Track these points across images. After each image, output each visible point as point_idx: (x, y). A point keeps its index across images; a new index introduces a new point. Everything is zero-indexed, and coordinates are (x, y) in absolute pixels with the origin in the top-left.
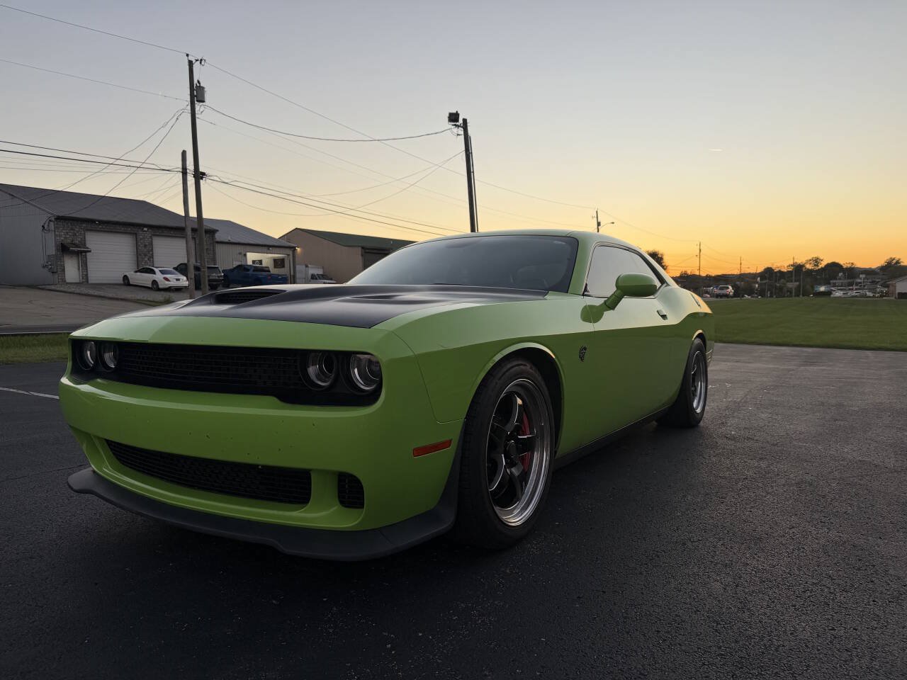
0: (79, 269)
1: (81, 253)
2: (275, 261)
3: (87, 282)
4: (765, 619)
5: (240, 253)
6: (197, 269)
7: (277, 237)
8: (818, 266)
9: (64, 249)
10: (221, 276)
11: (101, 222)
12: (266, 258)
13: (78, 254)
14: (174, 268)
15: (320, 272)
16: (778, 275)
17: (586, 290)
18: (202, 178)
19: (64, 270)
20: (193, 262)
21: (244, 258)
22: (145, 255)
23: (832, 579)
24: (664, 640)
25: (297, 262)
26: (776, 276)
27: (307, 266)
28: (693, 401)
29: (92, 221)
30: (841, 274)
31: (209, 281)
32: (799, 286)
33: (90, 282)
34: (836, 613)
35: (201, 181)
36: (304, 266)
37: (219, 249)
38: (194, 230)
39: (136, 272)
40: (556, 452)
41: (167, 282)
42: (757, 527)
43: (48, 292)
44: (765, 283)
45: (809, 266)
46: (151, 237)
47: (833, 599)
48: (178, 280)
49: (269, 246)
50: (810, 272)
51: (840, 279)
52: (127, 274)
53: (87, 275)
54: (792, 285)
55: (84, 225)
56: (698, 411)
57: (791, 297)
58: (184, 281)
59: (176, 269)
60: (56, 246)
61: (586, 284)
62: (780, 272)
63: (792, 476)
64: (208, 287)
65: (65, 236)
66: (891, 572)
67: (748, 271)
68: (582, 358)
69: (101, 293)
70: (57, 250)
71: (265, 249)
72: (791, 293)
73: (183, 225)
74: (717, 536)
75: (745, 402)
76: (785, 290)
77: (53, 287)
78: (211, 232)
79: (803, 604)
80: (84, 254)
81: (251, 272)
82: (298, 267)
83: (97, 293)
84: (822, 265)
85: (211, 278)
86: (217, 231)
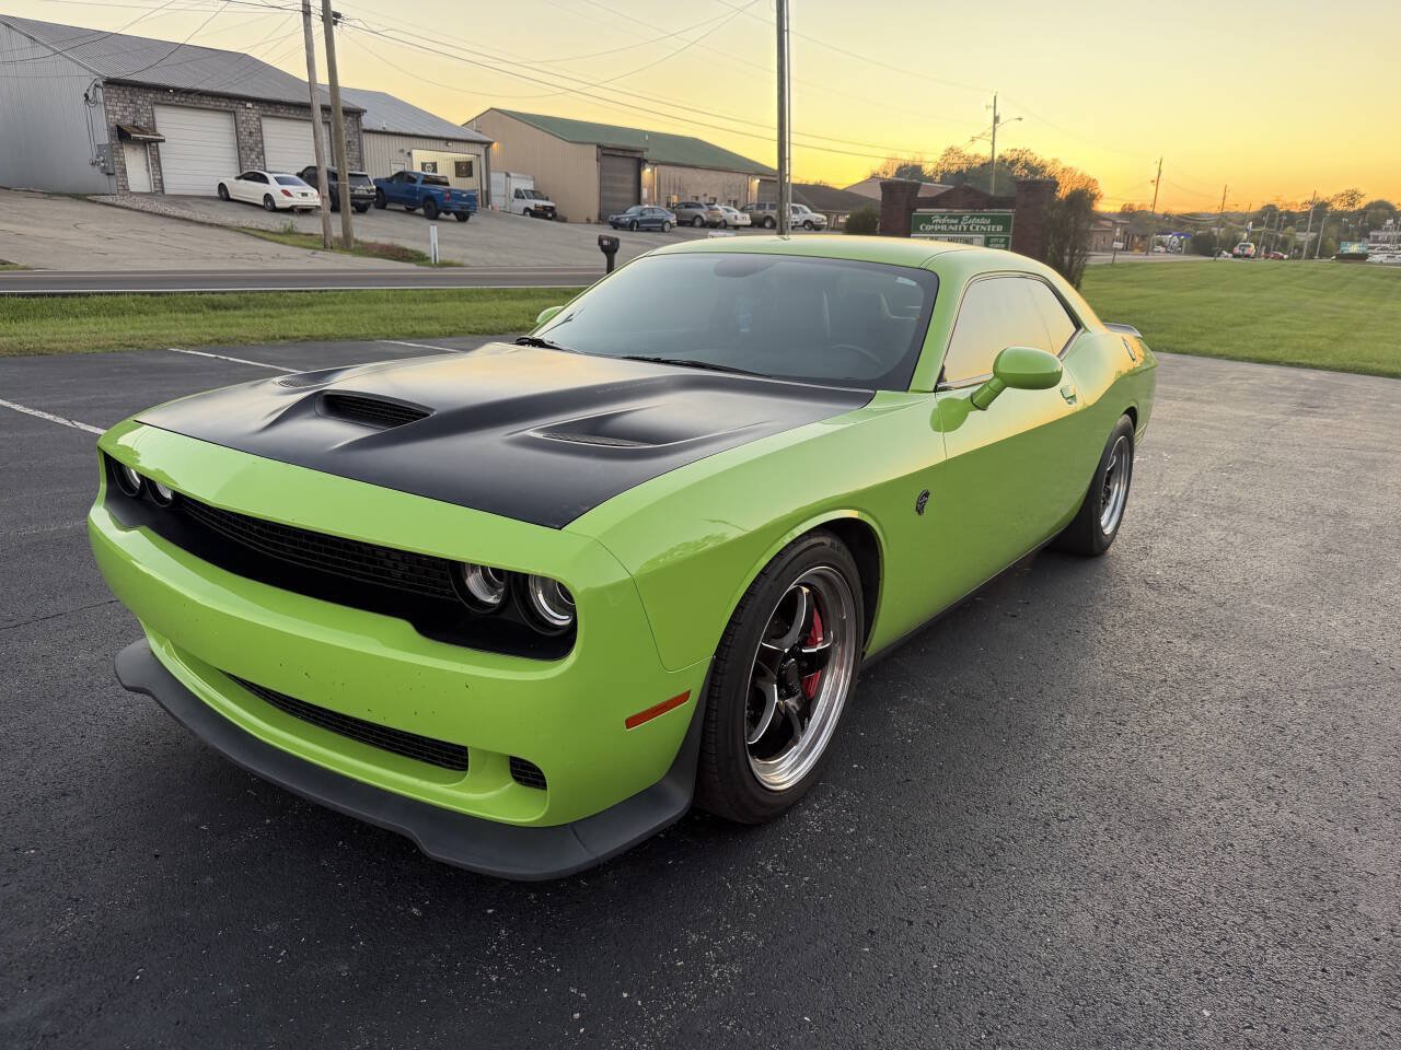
0: (148, 170)
1: (149, 142)
2: (458, 165)
3: (163, 191)
4: (1150, 999)
5: (402, 151)
6: (333, 176)
7: (459, 125)
8: (1353, 205)
9: (122, 135)
10: (372, 191)
11: (177, 91)
12: (444, 162)
13: (145, 143)
14: (298, 175)
15: (528, 185)
16: (1285, 218)
17: (941, 378)
18: (335, 23)
19: (124, 171)
20: (327, 164)
21: (409, 159)
22: (252, 150)
23: (1266, 918)
24: (990, 1033)
25: (492, 168)
26: (1281, 220)
27: (508, 175)
28: (1102, 514)
29: (163, 89)
30: (1391, 221)
31: (353, 197)
32: (1316, 240)
33: (167, 192)
34: (1260, 992)
35: (334, 27)
36: (504, 175)
37: (369, 143)
38: (325, 109)
39: (238, 178)
40: (864, 654)
41: (287, 198)
42: (1165, 794)
43: (102, 207)
44: (1260, 233)
45: (1338, 206)
46: (259, 119)
47: (1260, 963)
48: (304, 195)
49: (448, 140)
50: (1337, 217)
51: (1387, 230)
52: (222, 181)
53: (161, 181)
54: (1304, 237)
55: (151, 95)
56: (1108, 531)
57: (1299, 258)
58: (313, 198)
59: (300, 175)
60: (110, 130)
61: (943, 368)
62: (1288, 213)
63: (1237, 681)
64: (350, 208)
65: (122, 113)
66: (1362, 908)
67: (1233, 209)
68: (920, 510)
69: (186, 213)
70: (111, 136)
71: (441, 144)
72: (1301, 250)
73: (307, 100)
74: (1100, 810)
75: (1189, 500)
76: (1291, 245)
77: (110, 199)
78: (355, 114)
79: (1213, 970)
80: (154, 144)
81: (418, 185)
82: (494, 177)
83: (177, 212)
84: (1361, 204)
85: (356, 192)
86: (366, 111)
